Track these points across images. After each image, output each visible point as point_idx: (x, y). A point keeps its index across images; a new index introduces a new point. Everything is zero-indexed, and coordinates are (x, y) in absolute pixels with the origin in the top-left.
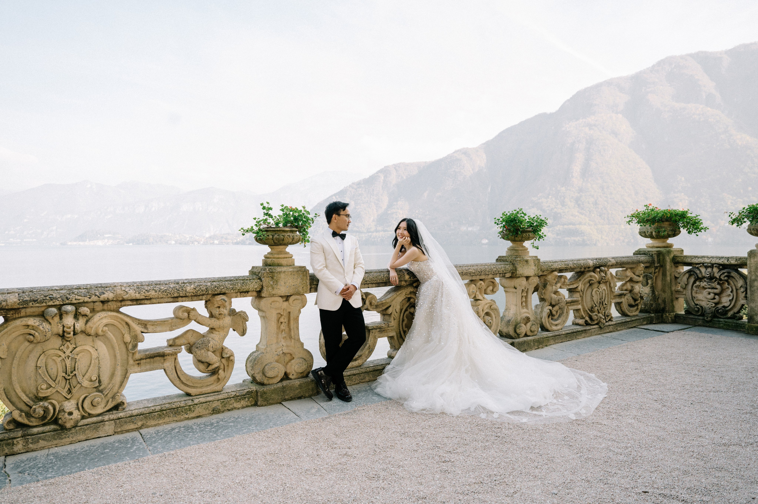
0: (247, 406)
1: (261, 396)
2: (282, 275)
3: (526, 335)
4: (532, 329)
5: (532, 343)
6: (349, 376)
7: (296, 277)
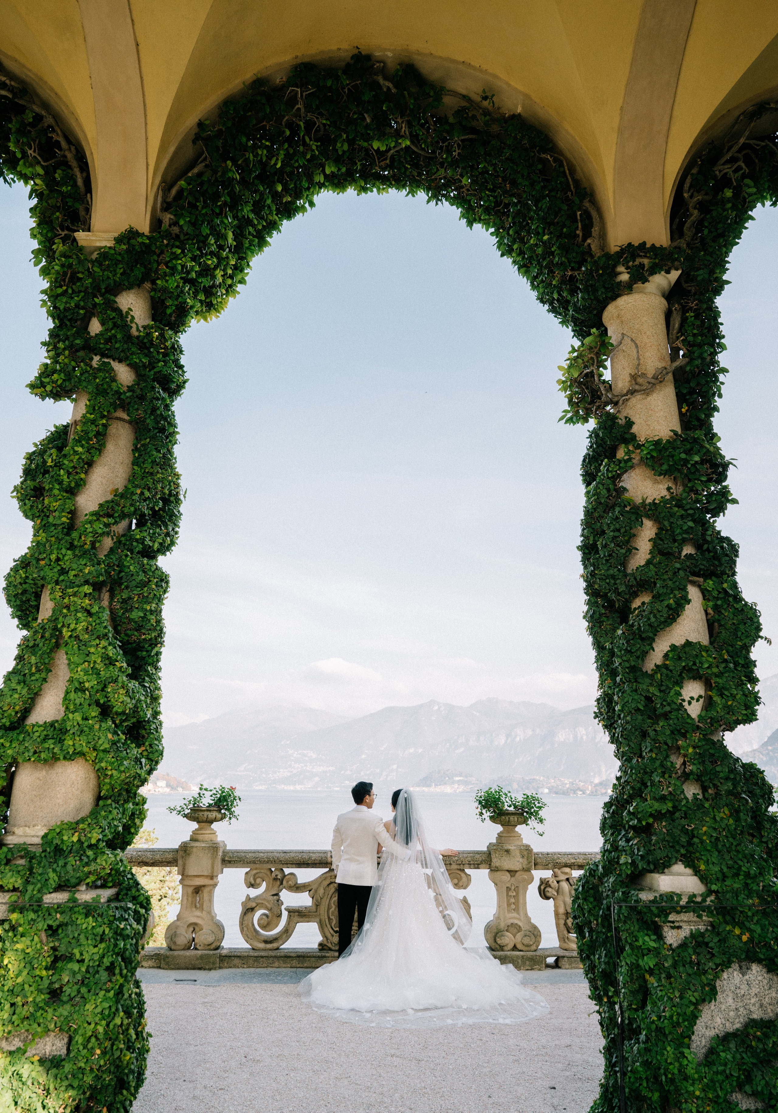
0: (153, 967)
1: (164, 960)
2: (194, 850)
3: (515, 948)
4: (525, 942)
5: (520, 961)
6: (256, 957)
7: (207, 851)
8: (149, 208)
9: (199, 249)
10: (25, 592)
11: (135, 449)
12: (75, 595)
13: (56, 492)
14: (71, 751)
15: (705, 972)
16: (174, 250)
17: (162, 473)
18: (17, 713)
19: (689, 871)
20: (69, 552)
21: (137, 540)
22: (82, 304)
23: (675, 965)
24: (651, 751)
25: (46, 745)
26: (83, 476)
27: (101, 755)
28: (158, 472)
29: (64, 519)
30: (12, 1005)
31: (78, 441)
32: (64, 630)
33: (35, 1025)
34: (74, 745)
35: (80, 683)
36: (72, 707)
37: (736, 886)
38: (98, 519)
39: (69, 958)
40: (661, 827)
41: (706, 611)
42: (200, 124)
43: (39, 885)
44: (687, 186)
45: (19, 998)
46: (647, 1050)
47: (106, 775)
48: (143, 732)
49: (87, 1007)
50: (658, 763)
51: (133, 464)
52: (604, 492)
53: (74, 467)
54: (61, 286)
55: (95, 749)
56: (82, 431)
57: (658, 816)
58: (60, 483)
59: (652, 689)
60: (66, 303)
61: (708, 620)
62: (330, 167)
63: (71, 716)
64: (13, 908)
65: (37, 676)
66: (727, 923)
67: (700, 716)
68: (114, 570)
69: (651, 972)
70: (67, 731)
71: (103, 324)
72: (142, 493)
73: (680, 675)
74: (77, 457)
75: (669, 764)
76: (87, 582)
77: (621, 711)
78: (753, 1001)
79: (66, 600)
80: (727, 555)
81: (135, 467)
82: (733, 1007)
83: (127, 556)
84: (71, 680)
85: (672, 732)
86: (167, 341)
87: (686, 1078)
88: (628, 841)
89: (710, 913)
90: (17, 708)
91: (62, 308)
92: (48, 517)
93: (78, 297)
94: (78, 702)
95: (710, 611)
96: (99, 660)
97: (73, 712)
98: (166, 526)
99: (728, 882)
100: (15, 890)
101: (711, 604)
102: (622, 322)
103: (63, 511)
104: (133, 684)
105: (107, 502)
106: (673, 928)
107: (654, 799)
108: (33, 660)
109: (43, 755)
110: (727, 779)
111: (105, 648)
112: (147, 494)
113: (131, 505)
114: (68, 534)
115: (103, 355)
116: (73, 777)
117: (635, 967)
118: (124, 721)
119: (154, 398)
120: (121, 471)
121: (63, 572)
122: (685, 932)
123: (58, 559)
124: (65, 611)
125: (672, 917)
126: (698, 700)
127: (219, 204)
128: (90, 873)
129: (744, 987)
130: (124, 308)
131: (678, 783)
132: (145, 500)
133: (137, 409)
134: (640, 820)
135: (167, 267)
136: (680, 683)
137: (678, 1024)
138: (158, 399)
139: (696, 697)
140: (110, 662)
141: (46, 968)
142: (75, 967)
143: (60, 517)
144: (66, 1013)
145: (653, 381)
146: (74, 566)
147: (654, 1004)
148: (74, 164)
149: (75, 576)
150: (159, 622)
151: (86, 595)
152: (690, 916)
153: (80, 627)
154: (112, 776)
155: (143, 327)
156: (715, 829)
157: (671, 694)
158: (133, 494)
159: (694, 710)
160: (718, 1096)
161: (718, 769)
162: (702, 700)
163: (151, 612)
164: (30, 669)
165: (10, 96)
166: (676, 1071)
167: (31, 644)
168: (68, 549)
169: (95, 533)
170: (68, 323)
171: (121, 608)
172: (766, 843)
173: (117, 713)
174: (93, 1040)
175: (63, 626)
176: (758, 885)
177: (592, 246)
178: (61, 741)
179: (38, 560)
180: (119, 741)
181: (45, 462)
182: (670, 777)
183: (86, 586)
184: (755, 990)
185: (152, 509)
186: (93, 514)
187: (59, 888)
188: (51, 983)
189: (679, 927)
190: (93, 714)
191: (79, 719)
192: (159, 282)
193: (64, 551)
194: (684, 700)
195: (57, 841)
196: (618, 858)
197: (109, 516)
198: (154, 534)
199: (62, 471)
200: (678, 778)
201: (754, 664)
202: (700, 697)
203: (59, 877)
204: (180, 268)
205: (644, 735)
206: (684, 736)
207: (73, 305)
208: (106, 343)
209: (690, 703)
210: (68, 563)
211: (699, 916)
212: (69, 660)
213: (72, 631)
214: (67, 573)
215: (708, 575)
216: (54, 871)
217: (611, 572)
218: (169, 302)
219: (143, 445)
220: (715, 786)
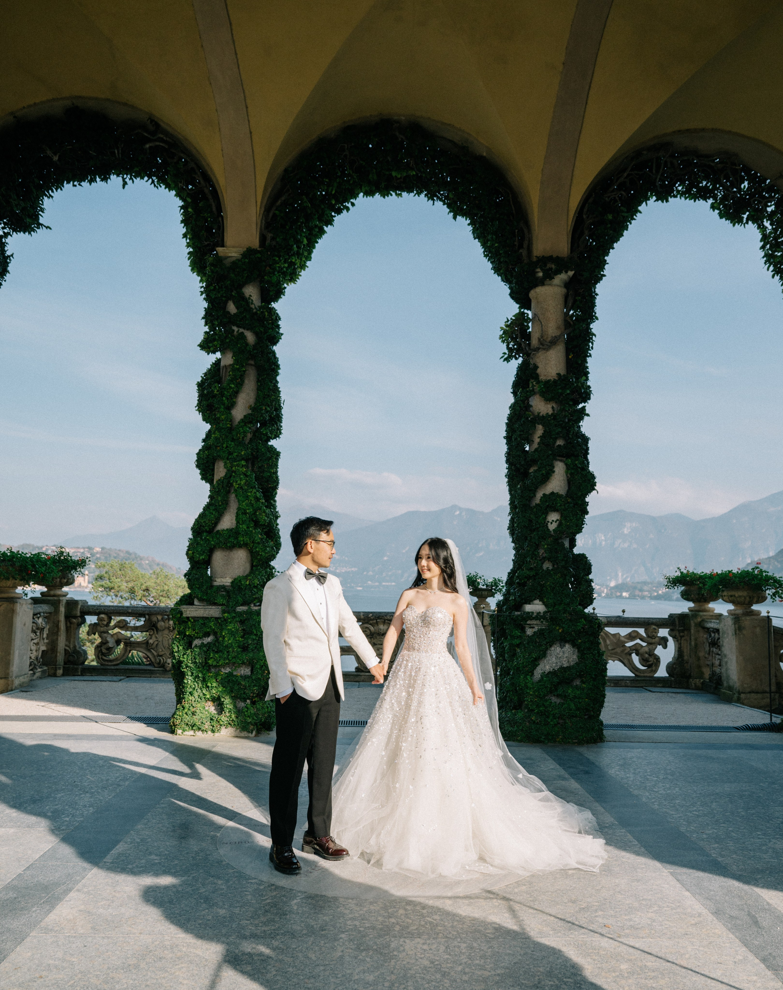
8: (258, 230)
9: (288, 254)
10: (207, 462)
11: (258, 381)
12: (238, 466)
13: (222, 410)
14: (242, 543)
15: (541, 645)
16: (274, 258)
17: (274, 396)
18: (212, 524)
19: (541, 603)
20: (233, 443)
21: (264, 434)
22: (224, 295)
23: (528, 644)
24: (527, 546)
25: (230, 540)
26: (234, 400)
27: (256, 545)
28: (272, 395)
29: (228, 425)
30: (227, 652)
31: (231, 381)
32: (234, 484)
33: (238, 660)
34: (243, 540)
35: (245, 510)
36: (241, 522)
37: (560, 609)
38: (245, 425)
39: (252, 633)
40: (530, 583)
41: (567, 475)
42: (286, 170)
43: (235, 603)
44: (585, 210)
45: (231, 649)
46: (513, 678)
47: (259, 554)
48: (272, 534)
49: (260, 654)
50: (531, 553)
51: (258, 389)
52: (518, 408)
53: (230, 396)
54: (211, 285)
55: (253, 542)
56: (233, 375)
57: (529, 578)
58: (224, 404)
59: (532, 516)
60: (215, 294)
61: (568, 480)
62: (365, 187)
63: (241, 526)
64: (224, 612)
65: (222, 506)
66: (554, 625)
67: (553, 530)
68: (254, 451)
69: (518, 646)
70: (239, 533)
71: (237, 308)
72: (266, 409)
73: (546, 509)
74: (232, 390)
75: (536, 553)
76: (243, 459)
77: (517, 526)
78: (565, 659)
79: (234, 469)
80: (580, 446)
81: (259, 392)
82: (555, 662)
83: (259, 443)
84: (239, 509)
85: (539, 538)
86: (273, 316)
87: (527, 688)
88: (514, 590)
89: (547, 621)
90: (213, 522)
91: (213, 297)
92: (219, 423)
93: (222, 291)
94: (244, 519)
95: (569, 475)
96: (253, 499)
97: (242, 525)
98: (277, 426)
99: (557, 607)
100: (223, 605)
101: (569, 471)
102: (538, 302)
103: (227, 421)
104: (268, 511)
105: (249, 414)
106: (531, 628)
107: (527, 569)
108: (219, 499)
109: (228, 545)
110: (563, 560)
111: (255, 493)
112: (269, 409)
113: (261, 416)
114: (230, 433)
115: (238, 326)
116: (241, 555)
117: (511, 645)
118: (265, 529)
119: (268, 353)
120: (252, 394)
121: (230, 453)
122: (536, 629)
123: (227, 447)
124: (233, 474)
125: (528, 622)
126: (556, 522)
127: (299, 224)
128: (256, 598)
129: (561, 654)
130: (247, 294)
131: (540, 562)
132: (267, 412)
133: (260, 360)
134: (520, 580)
135: (270, 268)
136: (547, 514)
137: (526, 666)
138: (270, 353)
139: (555, 520)
140: (257, 499)
141: (241, 637)
142: (254, 637)
143: (227, 424)
144: (251, 655)
145: (549, 344)
146: (236, 451)
147: (517, 659)
148: (210, 197)
149: (237, 456)
150: (277, 477)
151: (243, 466)
152: (538, 622)
153: (243, 482)
154: (261, 555)
155: (259, 307)
156: (553, 583)
157: (541, 519)
158: (261, 409)
159: (552, 527)
160: (540, 695)
161: (559, 555)
162: (558, 522)
163: (274, 473)
164: (218, 503)
165: (167, 147)
166: (523, 685)
167: (217, 490)
168: (232, 441)
169: (244, 432)
170: (216, 305)
171: (258, 471)
172: (582, 591)
173: (261, 525)
174: (264, 667)
175: (233, 481)
176: (570, 608)
177: (523, 254)
178: (237, 538)
179: (216, 447)
180: (263, 538)
181: (213, 391)
182: (536, 559)
183: (243, 462)
184: (566, 655)
185: (270, 416)
186: (242, 421)
187: (242, 605)
188: (244, 644)
189: (533, 628)
190: (251, 525)
191: (245, 528)
192: (266, 277)
193: (230, 443)
194: (548, 522)
195: (239, 584)
196: (509, 598)
197: (251, 422)
198: (272, 430)
199: (224, 398)
200: (540, 560)
201: (587, 504)
202: (558, 520)
203: (243, 599)
204: (278, 269)
205: (526, 538)
206: (545, 540)
207: (219, 295)
208: (240, 321)
209: (551, 523)
210: (232, 449)
211: (542, 622)
212: (238, 499)
213: (238, 484)
214: (232, 454)
215: (568, 456)
216: (240, 597)
217: (518, 453)
218: (272, 289)
219: (262, 379)
220: (557, 564)
